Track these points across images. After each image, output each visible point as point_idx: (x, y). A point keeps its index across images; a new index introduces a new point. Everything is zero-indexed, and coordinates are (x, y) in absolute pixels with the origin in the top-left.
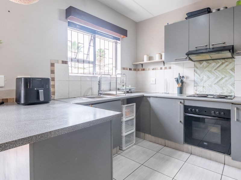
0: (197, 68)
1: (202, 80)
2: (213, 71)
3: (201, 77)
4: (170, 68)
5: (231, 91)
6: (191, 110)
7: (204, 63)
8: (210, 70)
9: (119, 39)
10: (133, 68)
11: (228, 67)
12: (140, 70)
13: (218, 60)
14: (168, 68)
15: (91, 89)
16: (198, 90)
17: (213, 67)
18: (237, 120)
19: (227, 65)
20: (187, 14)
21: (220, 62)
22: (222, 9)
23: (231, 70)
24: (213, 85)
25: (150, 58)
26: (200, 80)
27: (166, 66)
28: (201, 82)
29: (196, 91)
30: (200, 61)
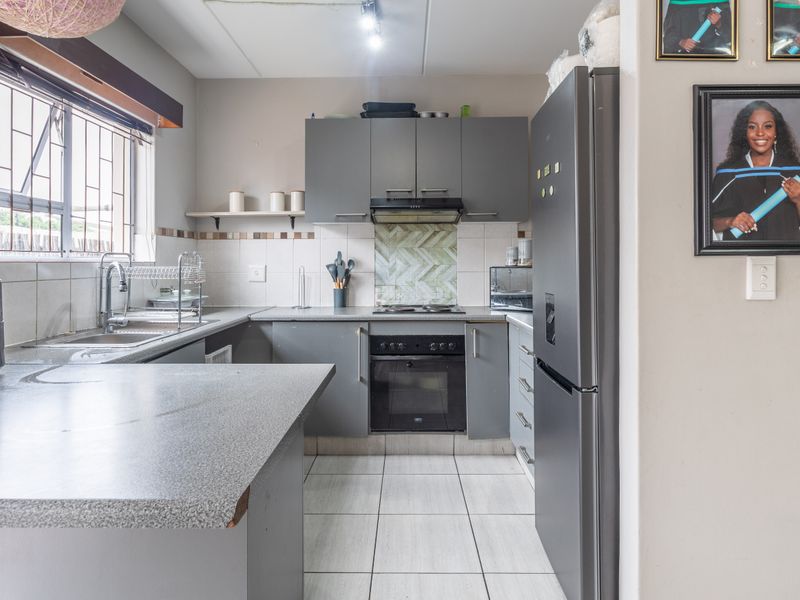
0: (381, 240)
1: (392, 270)
2: (416, 249)
3: (391, 264)
4: (311, 235)
5: (451, 294)
6: (387, 346)
7: (398, 228)
8: (410, 246)
9: (147, 130)
10: (186, 229)
11: (444, 242)
12: (209, 235)
13: (427, 226)
14: (304, 235)
15: (70, 308)
16: (385, 295)
17: (417, 241)
18: (478, 355)
19: (443, 238)
20: (364, 105)
21: (431, 229)
22: (439, 115)
23: (450, 248)
24: (417, 283)
25: (249, 203)
26: (389, 269)
27: (298, 229)
28: (390, 274)
29: (380, 297)
30: (389, 225)
